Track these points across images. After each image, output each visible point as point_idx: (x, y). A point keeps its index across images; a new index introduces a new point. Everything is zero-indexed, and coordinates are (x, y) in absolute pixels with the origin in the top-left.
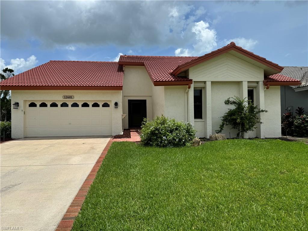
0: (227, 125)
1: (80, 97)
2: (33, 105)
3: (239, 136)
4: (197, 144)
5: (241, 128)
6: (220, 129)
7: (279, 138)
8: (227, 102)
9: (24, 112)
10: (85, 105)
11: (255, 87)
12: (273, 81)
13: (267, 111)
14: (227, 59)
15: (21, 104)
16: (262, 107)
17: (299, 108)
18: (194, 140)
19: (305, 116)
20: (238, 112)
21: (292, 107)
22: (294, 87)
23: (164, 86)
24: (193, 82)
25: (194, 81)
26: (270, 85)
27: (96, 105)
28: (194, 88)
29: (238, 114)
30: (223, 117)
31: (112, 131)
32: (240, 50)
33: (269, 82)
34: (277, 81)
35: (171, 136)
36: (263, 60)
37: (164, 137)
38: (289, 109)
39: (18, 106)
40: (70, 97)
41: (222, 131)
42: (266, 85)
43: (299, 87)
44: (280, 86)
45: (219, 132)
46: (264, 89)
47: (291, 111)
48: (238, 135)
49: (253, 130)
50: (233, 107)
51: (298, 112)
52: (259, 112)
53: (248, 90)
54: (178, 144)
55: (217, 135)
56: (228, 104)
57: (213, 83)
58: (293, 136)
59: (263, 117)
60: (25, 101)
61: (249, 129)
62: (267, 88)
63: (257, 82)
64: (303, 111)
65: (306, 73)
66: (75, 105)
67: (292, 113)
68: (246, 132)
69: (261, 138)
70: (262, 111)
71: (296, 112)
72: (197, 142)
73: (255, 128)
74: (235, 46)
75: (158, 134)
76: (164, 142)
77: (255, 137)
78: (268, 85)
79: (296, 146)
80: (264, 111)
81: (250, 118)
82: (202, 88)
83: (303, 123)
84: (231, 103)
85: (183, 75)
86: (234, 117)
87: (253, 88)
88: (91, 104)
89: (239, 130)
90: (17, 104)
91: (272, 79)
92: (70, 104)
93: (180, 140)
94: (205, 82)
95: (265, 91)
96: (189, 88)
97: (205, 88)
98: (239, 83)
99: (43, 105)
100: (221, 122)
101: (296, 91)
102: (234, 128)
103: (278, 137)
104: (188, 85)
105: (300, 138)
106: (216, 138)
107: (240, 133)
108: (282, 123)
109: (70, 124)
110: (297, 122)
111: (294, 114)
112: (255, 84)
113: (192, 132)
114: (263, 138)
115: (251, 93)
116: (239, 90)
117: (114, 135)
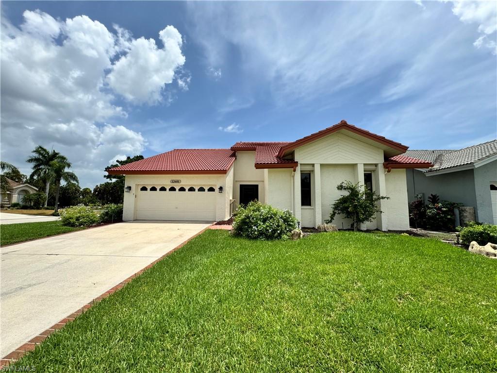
0: (339, 213)
1: (187, 181)
2: (144, 189)
3: (354, 228)
4: (297, 237)
5: (356, 217)
6: (330, 219)
7: (407, 232)
8: (340, 188)
9: (136, 196)
10: (192, 189)
11: (374, 171)
12: (395, 163)
13: (389, 198)
14: (338, 139)
15: (133, 188)
16: (382, 193)
17: (432, 195)
18: (293, 232)
19: (440, 205)
20: (351, 198)
21: (423, 194)
22: (424, 170)
23: (267, 169)
24: (299, 165)
25: (301, 164)
26: (392, 168)
27: (201, 189)
28: (301, 171)
29: (351, 202)
30: (334, 205)
31: (215, 216)
32: (353, 129)
33: (390, 164)
34: (400, 163)
35: (262, 226)
36: (382, 140)
37: (254, 227)
38: (419, 196)
39: (130, 190)
40: (177, 182)
41: (333, 221)
42: (386, 168)
43: (431, 171)
44: (405, 169)
45: (329, 222)
46: (385, 172)
47: (422, 199)
48: (352, 225)
49: (371, 221)
50: (346, 193)
51: (431, 200)
52: (379, 199)
53: (365, 174)
54: (272, 235)
55: (326, 225)
56: (341, 189)
57: (321, 165)
58: (425, 229)
59: (384, 205)
60: (137, 185)
61: (367, 219)
62: (389, 171)
63: (376, 165)
64: (439, 199)
65: (439, 156)
66: (182, 189)
67: (424, 201)
68: (363, 223)
69: (383, 230)
70: (383, 198)
71: (428, 200)
72: (297, 235)
73: (373, 218)
74: (346, 124)
75: (248, 223)
76: (254, 233)
77: (375, 228)
78: (390, 168)
79: (429, 245)
80: (385, 198)
81: (366, 207)
82: (310, 171)
83: (438, 214)
84: (345, 189)
85: (289, 157)
86: (346, 205)
87: (371, 171)
88: (197, 189)
89: (354, 220)
90: (129, 188)
91: (395, 161)
92: (177, 188)
93: (274, 231)
94: (313, 165)
95: (385, 175)
96: (295, 171)
97: (313, 171)
98: (354, 166)
99: (153, 189)
100: (331, 211)
101: (427, 175)
102: (348, 218)
103: (405, 230)
104: (293, 167)
105: (435, 232)
106: (325, 229)
107: (355, 224)
108: (410, 212)
109: (177, 208)
110: (430, 212)
111: (427, 203)
112: (373, 168)
113: (293, 222)
114: (386, 230)
115: (368, 178)
116: (354, 174)
117: (218, 220)
